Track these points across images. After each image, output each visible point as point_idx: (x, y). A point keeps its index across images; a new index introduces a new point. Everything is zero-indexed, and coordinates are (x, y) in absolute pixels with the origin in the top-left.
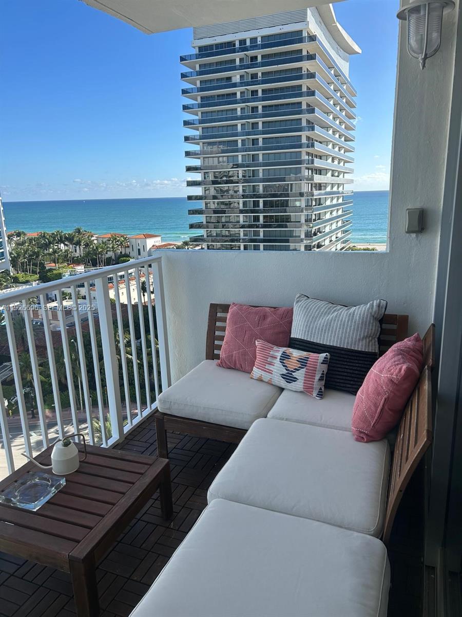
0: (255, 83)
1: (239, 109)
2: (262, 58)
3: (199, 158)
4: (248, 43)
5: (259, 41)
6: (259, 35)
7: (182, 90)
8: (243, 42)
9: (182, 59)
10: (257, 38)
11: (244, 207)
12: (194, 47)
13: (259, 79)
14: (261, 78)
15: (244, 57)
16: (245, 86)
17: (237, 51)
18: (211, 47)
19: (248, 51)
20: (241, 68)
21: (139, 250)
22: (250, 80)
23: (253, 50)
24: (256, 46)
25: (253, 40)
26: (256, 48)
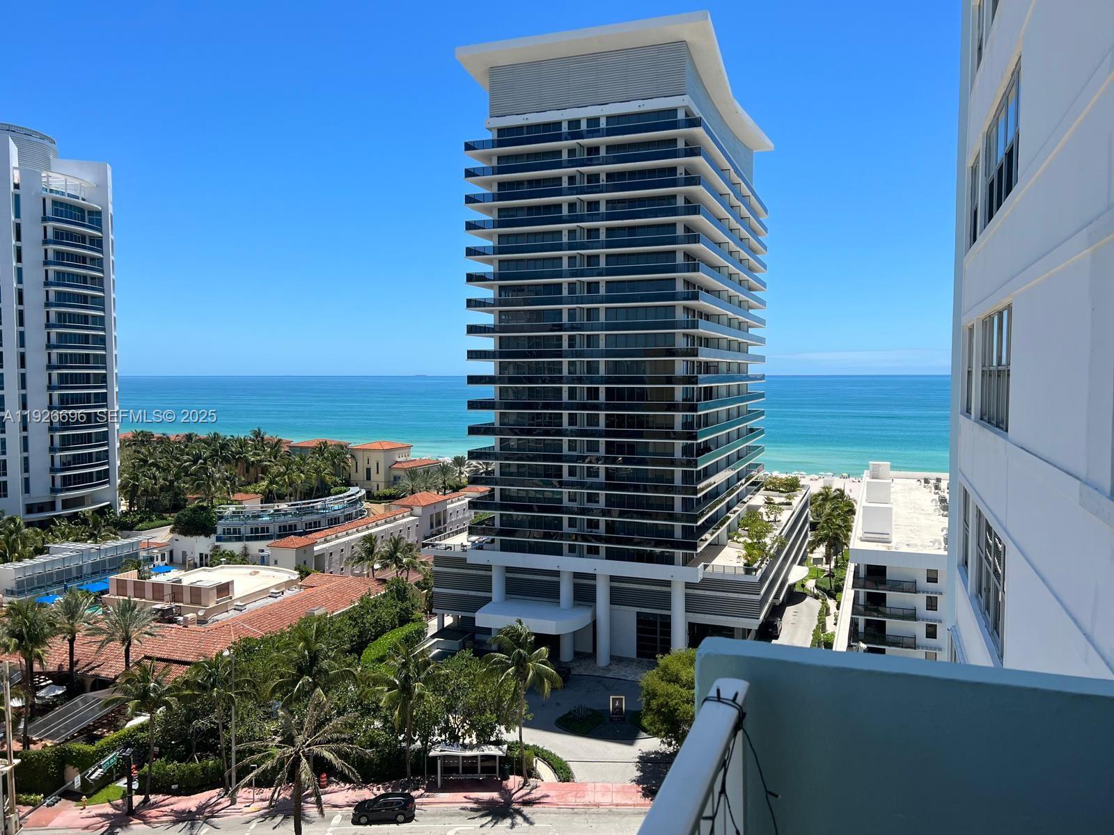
0: (594, 190)
1: (565, 234)
2: (607, 150)
3: (491, 312)
4: (584, 126)
5: (603, 124)
6: (602, 113)
7: (466, 196)
8: (574, 123)
9: (469, 147)
10: (599, 118)
11: (570, 398)
12: (490, 129)
13: (601, 183)
14: (605, 183)
15: (578, 148)
16: (577, 194)
17: (563, 137)
18: (519, 129)
19: (583, 138)
20: (570, 165)
21: (368, 470)
22: (586, 184)
23: (592, 137)
24: (598, 131)
25: (593, 121)
26: (598, 134)
